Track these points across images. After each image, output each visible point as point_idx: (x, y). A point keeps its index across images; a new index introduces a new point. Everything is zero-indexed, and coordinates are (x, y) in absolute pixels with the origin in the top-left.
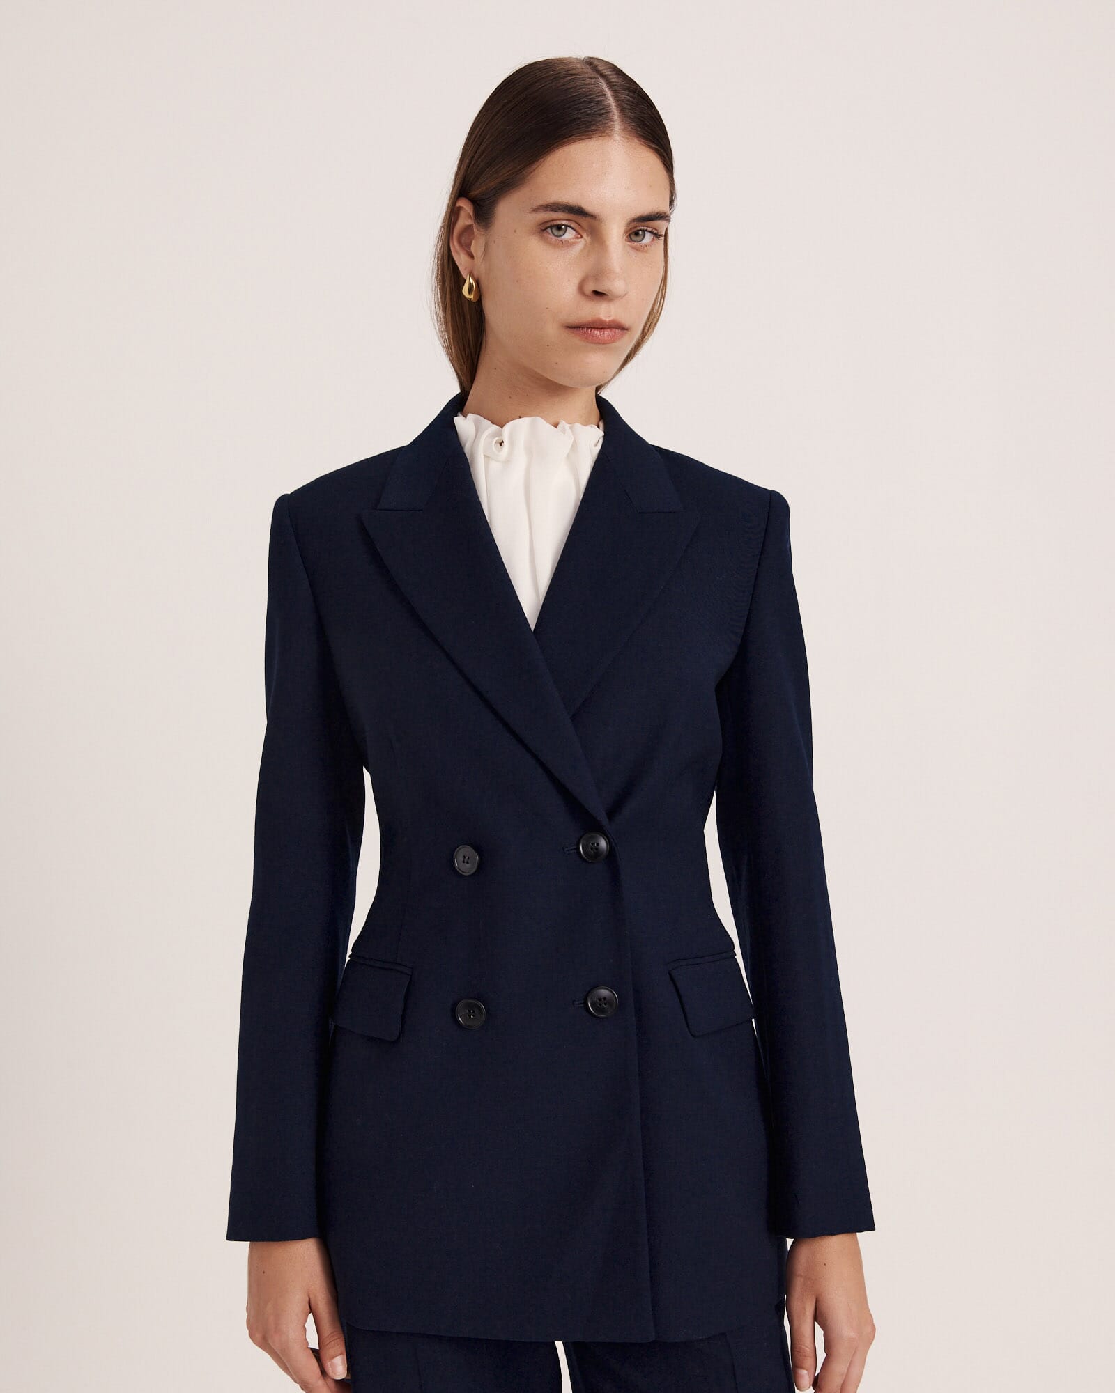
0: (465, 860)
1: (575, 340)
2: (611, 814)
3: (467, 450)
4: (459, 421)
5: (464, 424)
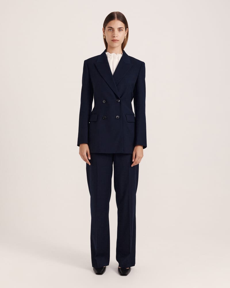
0: (104, 102)
1: (112, 42)
2: (121, 98)
3: (107, 56)
4: (106, 53)
5: (107, 53)
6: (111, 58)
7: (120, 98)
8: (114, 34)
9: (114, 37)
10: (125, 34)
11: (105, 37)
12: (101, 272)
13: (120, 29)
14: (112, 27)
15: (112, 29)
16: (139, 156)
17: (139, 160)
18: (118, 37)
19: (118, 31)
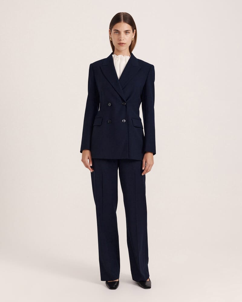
0: (109, 105)
1: (119, 45)
3: (113, 58)
5: (113, 56)
6: (118, 60)
7: (125, 101)
8: (121, 37)
9: (120, 40)
10: (133, 35)
11: (112, 39)
12: (114, 286)
13: (126, 32)
14: (119, 30)
15: (118, 32)
16: (150, 163)
17: (149, 168)
18: (125, 40)
19: (124, 34)
